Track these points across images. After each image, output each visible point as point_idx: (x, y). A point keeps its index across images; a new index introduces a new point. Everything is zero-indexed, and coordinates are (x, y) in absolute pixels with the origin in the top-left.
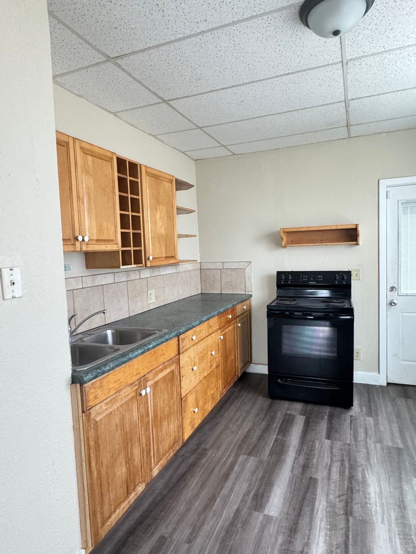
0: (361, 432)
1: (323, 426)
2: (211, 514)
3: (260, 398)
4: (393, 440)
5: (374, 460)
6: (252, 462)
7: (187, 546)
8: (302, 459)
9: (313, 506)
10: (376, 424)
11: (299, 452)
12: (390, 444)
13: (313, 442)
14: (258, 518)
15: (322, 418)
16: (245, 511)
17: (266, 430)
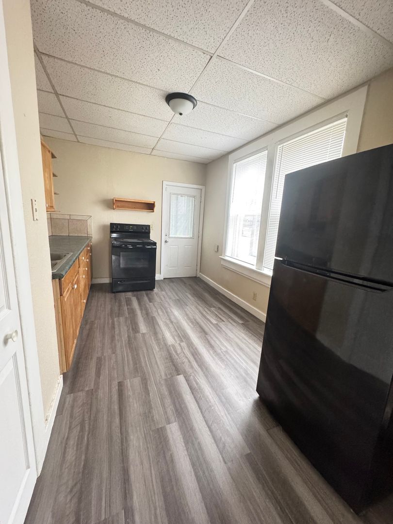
0: (162, 297)
1: (146, 298)
2: (116, 341)
3: (107, 294)
4: (174, 297)
5: (172, 305)
6: (122, 319)
7: (114, 355)
8: (144, 312)
9: (158, 324)
10: (167, 293)
11: (141, 309)
12: (174, 299)
13: (145, 305)
14: (139, 336)
15: (144, 296)
16: (132, 335)
17: (120, 306)
